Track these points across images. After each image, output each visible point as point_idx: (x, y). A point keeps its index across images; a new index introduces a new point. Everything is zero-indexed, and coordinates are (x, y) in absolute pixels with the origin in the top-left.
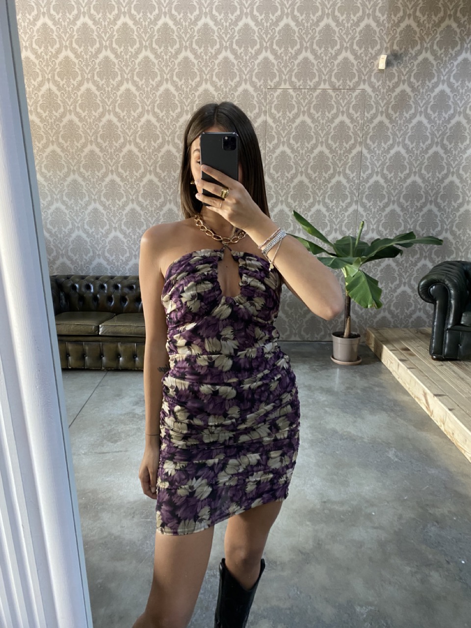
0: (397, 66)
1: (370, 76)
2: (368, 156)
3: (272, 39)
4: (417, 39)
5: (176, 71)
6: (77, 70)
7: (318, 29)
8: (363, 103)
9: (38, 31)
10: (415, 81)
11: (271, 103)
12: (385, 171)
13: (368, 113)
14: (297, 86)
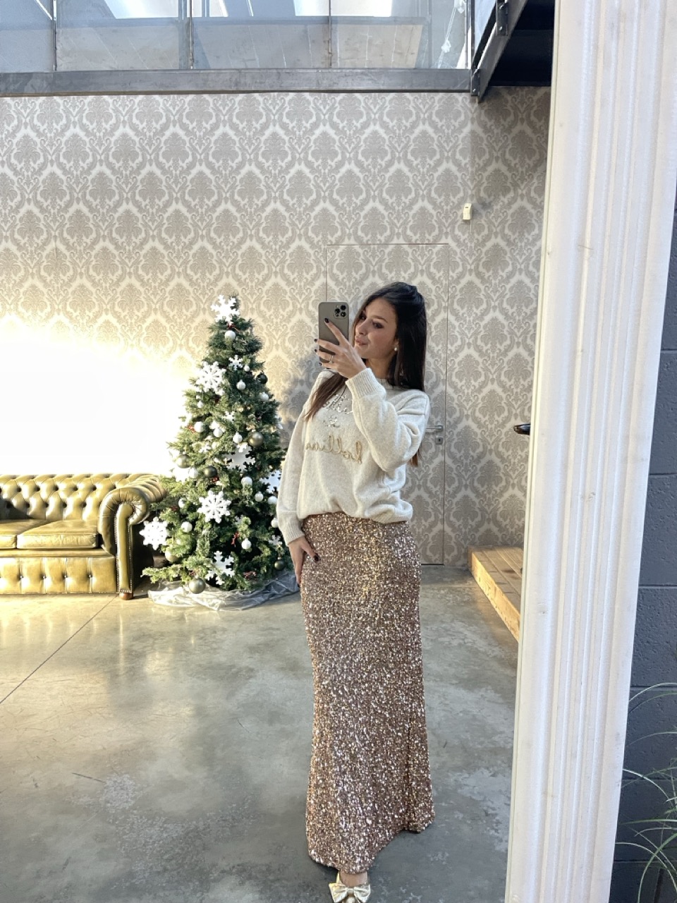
0: (487, 217)
1: (454, 228)
2: (457, 324)
3: (331, 187)
4: (509, 184)
5: (214, 226)
6: (92, 226)
7: (387, 176)
8: (447, 260)
9: (44, 182)
10: (510, 233)
11: (333, 261)
12: (479, 342)
13: (453, 272)
14: (365, 241)
